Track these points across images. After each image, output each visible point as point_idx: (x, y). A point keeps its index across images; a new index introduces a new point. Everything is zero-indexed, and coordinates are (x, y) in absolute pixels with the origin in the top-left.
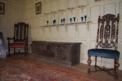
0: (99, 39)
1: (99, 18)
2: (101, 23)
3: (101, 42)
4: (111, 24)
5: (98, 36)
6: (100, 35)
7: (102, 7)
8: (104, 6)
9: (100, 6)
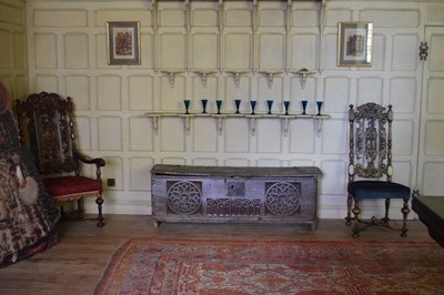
0: (355, 159)
1: (351, 111)
2: (358, 122)
3: (360, 167)
6: (357, 151)
7: (354, 82)
8: (358, 80)
9: (349, 79)
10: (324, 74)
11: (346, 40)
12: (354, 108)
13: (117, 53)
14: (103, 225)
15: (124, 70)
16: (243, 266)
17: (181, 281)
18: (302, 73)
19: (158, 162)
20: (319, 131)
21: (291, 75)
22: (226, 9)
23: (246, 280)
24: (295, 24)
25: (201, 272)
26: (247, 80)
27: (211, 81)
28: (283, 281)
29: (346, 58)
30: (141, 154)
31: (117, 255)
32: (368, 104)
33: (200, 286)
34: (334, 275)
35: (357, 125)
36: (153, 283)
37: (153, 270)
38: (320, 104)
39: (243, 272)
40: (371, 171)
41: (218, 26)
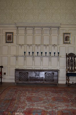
0: (68, 67)
1: (67, 55)
2: (68, 57)
3: (69, 69)
4: (73, 59)
5: (67, 65)
6: (68, 65)
7: (67, 48)
8: (68, 47)
9: (66, 47)
10: (60, 46)
11: (65, 37)
12: (67, 54)
13: (8, 40)
14: (2, 84)
15: (9, 44)
16: (39, 92)
17: (22, 95)
18: (54, 45)
19: (17, 68)
20: (58, 60)
21: (51, 46)
22: (35, 29)
23: (39, 95)
24: (52, 33)
25: (27, 93)
26: (40, 47)
27: (31, 47)
28: (49, 95)
29: (65, 42)
30: (13, 66)
31: (5, 89)
32: (71, 53)
33: (27, 96)
34: (63, 94)
35: (68, 59)
36: (14, 95)
37: (14, 92)
38: (58, 53)
39: (39, 93)
40: (72, 70)
41: (33, 34)
